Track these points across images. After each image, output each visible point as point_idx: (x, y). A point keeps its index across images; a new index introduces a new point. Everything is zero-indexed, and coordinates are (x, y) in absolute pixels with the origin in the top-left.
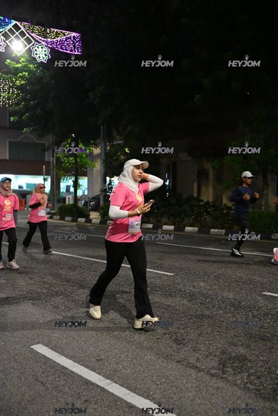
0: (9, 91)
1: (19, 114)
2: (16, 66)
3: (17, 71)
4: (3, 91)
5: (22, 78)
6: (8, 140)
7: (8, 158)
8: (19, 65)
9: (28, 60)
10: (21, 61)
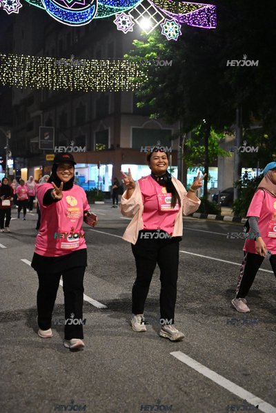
0: (136, 74)
1: (147, 98)
2: (144, 46)
3: (145, 51)
4: (129, 74)
5: (150, 59)
6: (132, 127)
7: (131, 147)
8: (147, 45)
9: (156, 39)
10: (149, 40)
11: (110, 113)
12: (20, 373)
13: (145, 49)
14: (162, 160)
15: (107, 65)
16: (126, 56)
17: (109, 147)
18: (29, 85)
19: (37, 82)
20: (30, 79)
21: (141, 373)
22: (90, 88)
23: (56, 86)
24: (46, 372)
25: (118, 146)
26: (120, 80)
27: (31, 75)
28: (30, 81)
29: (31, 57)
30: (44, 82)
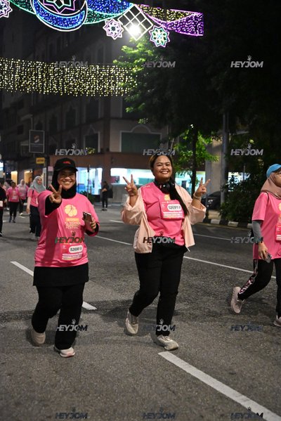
0: (125, 80)
1: (136, 103)
2: (133, 52)
3: (134, 57)
4: (119, 80)
5: (139, 65)
6: (121, 132)
7: (120, 151)
8: (136, 51)
9: (145, 45)
10: (138, 46)
11: (99, 117)
12: (9, 375)
13: (134, 55)
14: (165, 167)
15: (97, 70)
16: (115, 61)
17: (99, 151)
18: (19, 89)
19: (27, 85)
20: (21, 83)
21: (130, 373)
22: (79, 93)
23: (46, 90)
24: (36, 373)
25: (108, 150)
26: (110, 85)
27: (21, 79)
28: (20, 85)
29: (21, 61)
30: (35, 86)
